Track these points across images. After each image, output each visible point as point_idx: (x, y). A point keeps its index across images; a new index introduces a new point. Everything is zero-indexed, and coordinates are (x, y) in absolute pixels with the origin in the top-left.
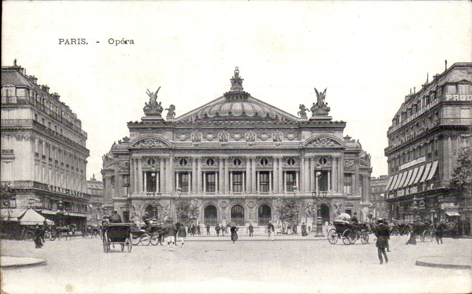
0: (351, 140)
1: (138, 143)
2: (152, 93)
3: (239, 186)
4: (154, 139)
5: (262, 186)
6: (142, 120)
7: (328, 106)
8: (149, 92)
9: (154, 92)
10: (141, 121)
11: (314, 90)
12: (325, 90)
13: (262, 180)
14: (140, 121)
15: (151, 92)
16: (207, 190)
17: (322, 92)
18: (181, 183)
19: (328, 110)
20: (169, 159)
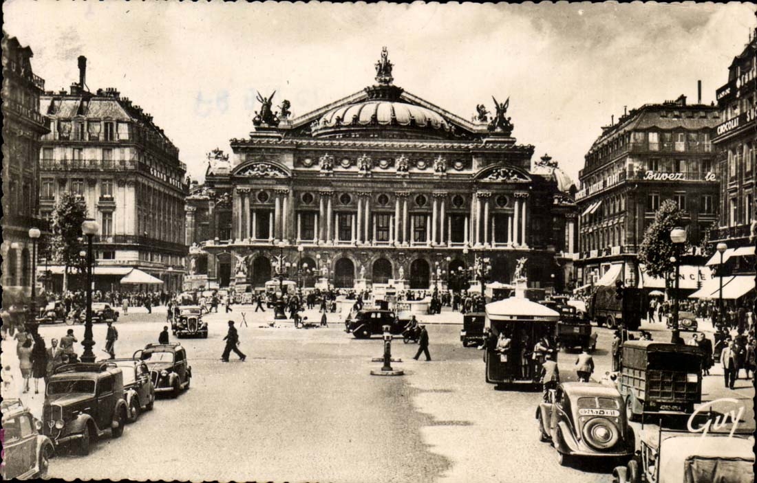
0: (551, 161)
1: (245, 170)
2: (266, 99)
3: (385, 233)
4: (268, 165)
5: (417, 234)
6: (251, 136)
7: (511, 122)
8: (261, 97)
9: (268, 98)
10: (250, 138)
11: (492, 100)
12: (507, 101)
13: (417, 225)
14: (248, 138)
15: (263, 98)
16: (341, 237)
17: (504, 104)
18: (305, 225)
19: (511, 127)
20: (288, 194)
